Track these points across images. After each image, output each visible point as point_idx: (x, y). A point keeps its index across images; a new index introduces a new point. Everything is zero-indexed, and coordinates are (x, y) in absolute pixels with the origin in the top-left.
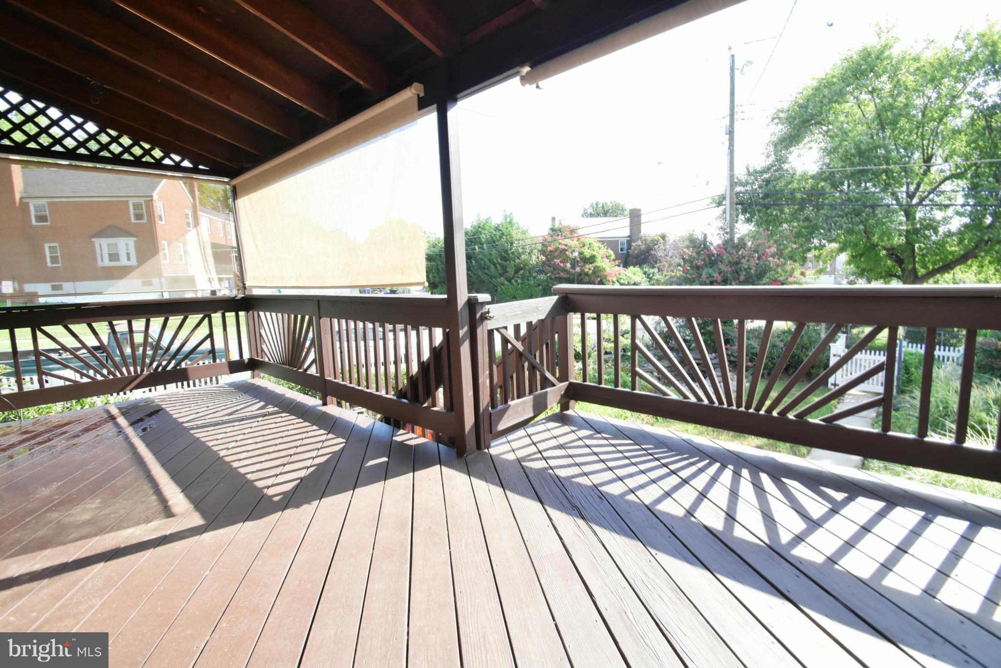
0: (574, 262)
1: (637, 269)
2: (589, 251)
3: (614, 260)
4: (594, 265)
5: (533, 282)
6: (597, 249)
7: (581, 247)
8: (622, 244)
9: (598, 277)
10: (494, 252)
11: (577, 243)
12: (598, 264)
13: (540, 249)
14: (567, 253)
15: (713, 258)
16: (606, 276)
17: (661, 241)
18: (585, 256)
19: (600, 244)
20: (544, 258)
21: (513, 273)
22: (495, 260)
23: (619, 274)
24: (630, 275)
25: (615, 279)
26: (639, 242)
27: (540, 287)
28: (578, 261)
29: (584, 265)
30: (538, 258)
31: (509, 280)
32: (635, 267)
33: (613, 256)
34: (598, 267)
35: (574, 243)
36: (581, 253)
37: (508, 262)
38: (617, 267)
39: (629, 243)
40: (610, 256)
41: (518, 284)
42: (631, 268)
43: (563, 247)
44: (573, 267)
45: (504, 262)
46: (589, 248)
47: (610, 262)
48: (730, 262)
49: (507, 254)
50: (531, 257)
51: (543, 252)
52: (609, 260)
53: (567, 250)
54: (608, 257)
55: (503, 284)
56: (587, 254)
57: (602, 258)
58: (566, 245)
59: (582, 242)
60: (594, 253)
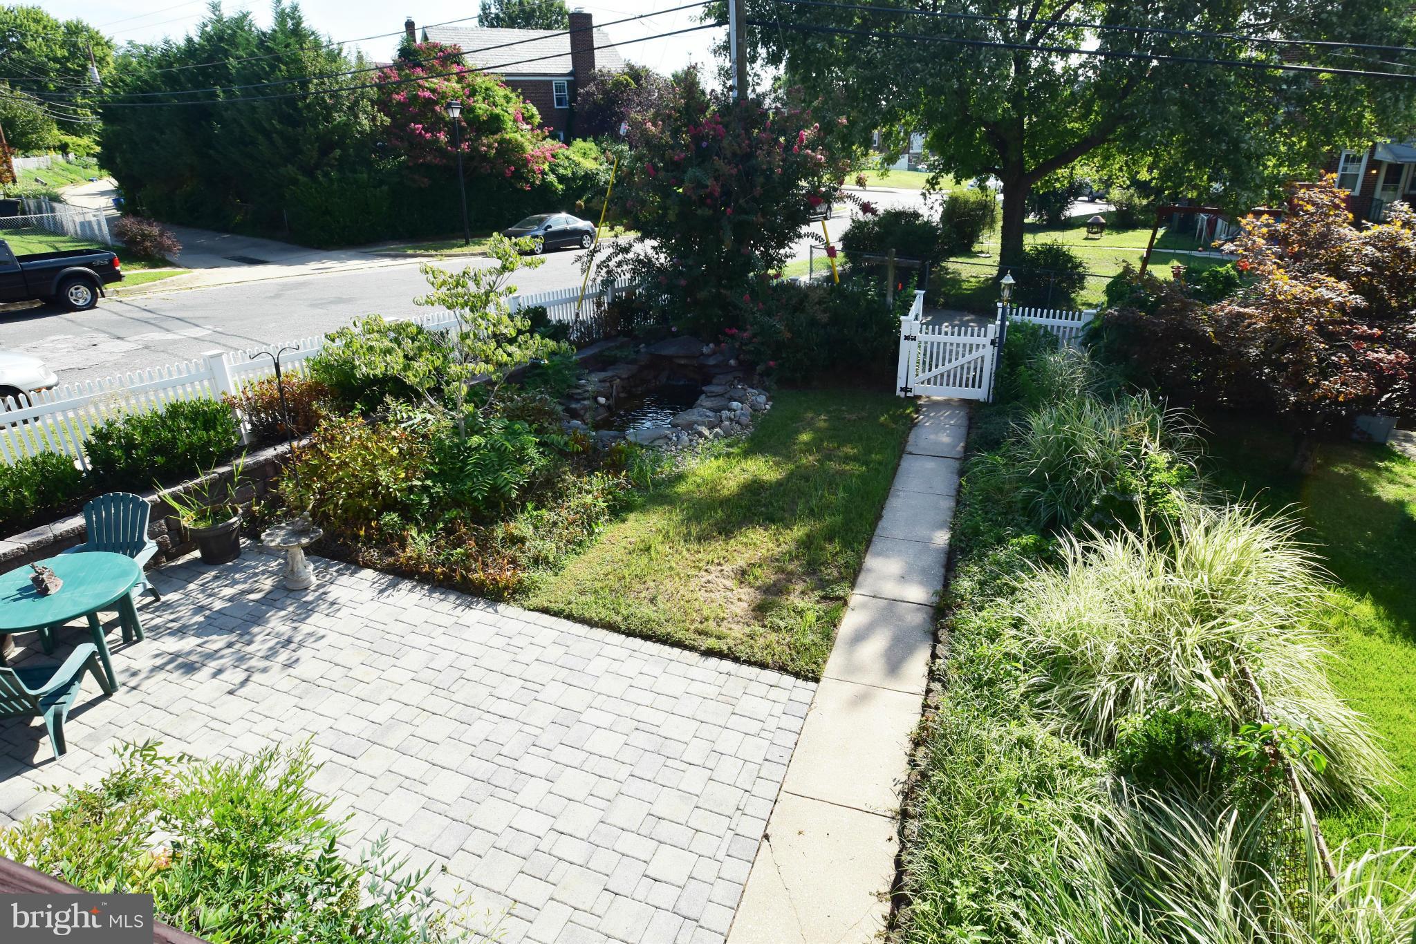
0: (454, 129)
1: (590, 145)
2: (484, 106)
3: (540, 126)
4: (498, 137)
5: (365, 176)
6: (502, 101)
7: (468, 97)
8: (560, 88)
9: (509, 163)
10: (259, 103)
11: (458, 86)
12: (507, 136)
13: (376, 97)
14: (437, 108)
15: (704, 144)
16: (528, 161)
17: (634, 85)
18: (478, 117)
19: (508, 92)
20: (387, 121)
21: (315, 154)
22: (266, 125)
23: (553, 156)
24: (577, 158)
25: (546, 167)
26: (592, 87)
27: (385, 188)
28: (463, 129)
29: (478, 138)
30: (374, 119)
31: (310, 172)
32: (585, 140)
33: (538, 119)
34: (509, 141)
35: (451, 86)
36: (467, 110)
37: (300, 130)
38: (549, 140)
39: (573, 86)
40: (532, 116)
41: (331, 180)
42: (579, 143)
43: (427, 94)
44: (454, 142)
45: (290, 129)
46: (484, 99)
47: (532, 130)
48: (734, 154)
49: (296, 109)
50: (356, 117)
51: (383, 104)
52: (529, 127)
53: (436, 103)
54: (527, 119)
55: (295, 182)
56: (481, 112)
57: (515, 121)
58: (433, 91)
59: (469, 85)
60: (497, 111)
